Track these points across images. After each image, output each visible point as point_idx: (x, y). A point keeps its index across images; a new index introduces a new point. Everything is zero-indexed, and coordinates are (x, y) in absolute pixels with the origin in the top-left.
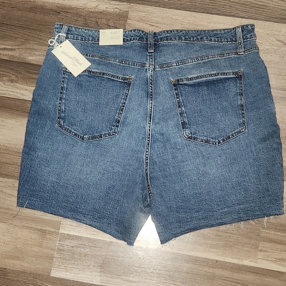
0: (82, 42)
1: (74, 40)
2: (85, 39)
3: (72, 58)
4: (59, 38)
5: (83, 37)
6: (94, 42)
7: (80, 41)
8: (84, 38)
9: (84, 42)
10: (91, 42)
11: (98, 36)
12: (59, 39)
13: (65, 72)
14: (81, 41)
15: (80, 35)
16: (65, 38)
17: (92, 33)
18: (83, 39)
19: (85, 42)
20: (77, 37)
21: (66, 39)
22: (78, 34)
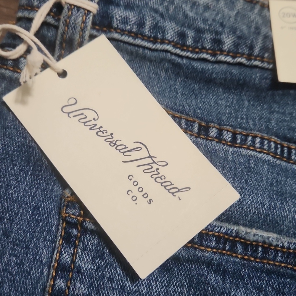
0: (182, 57)
1: (139, 42)
2: (196, 40)
3: (125, 151)
4: (58, 20)
5: (189, 27)
6: (243, 60)
7: (169, 48)
8: (190, 34)
9: (189, 54)
10: (229, 59)
11: (264, 30)
12: (57, 28)
13: (74, 232)
14: (178, 51)
15: (173, 18)
16: (89, 24)
17: (233, 14)
18: (190, 42)
19: (195, 56)
20: (156, 27)
21: (95, 33)
22: (161, 9)
